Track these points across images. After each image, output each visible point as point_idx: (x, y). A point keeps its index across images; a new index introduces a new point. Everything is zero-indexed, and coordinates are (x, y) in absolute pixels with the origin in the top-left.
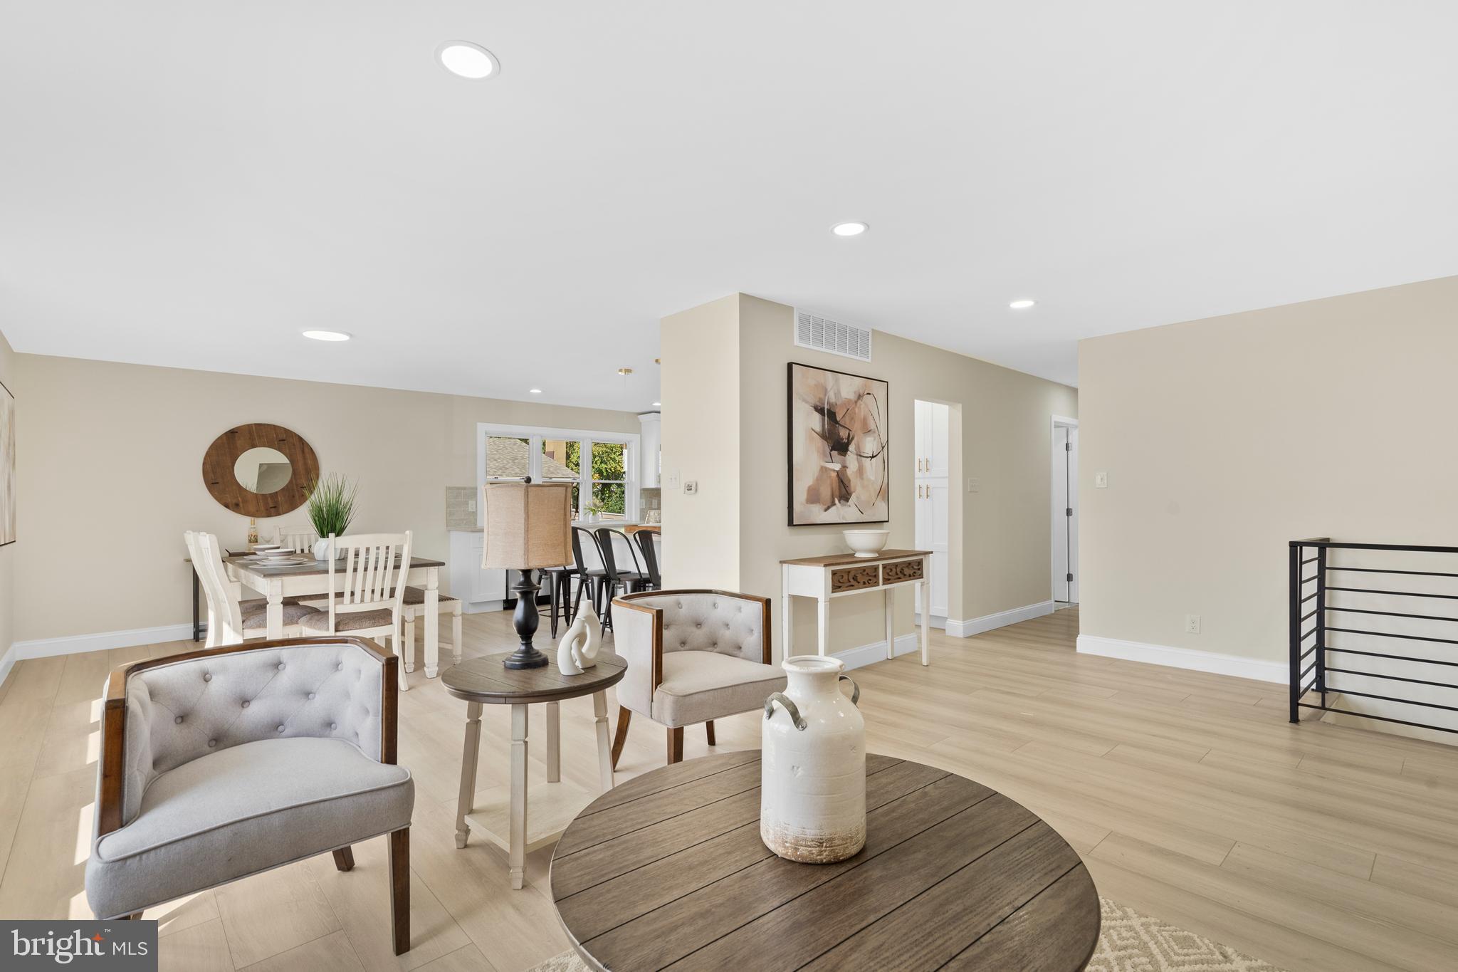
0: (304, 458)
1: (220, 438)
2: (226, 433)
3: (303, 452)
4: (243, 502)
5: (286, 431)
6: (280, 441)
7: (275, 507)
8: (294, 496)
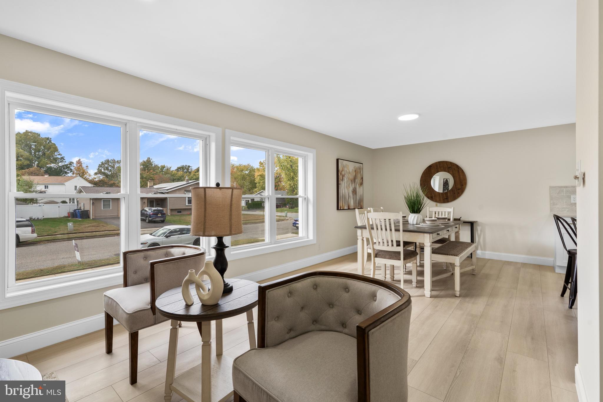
0: (459, 175)
1: (426, 170)
2: (427, 168)
3: (458, 171)
4: (434, 196)
5: (451, 163)
6: (448, 168)
7: (447, 199)
8: (455, 193)
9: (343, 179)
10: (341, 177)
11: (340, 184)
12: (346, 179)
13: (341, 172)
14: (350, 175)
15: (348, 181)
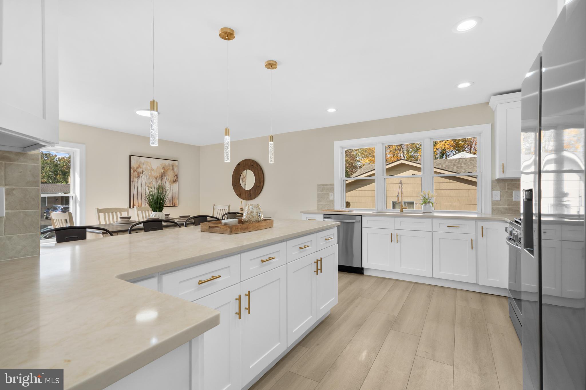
0: (258, 173)
2: (237, 165)
3: (258, 169)
4: (242, 194)
5: (253, 161)
6: (251, 166)
7: (250, 196)
8: (255, 191)
9: (138, 177)
10: (136, 174)
11: (133, 182)
12: (144, 177)
13: (135, 168)
14: (153, 172)
15: (149, 178)
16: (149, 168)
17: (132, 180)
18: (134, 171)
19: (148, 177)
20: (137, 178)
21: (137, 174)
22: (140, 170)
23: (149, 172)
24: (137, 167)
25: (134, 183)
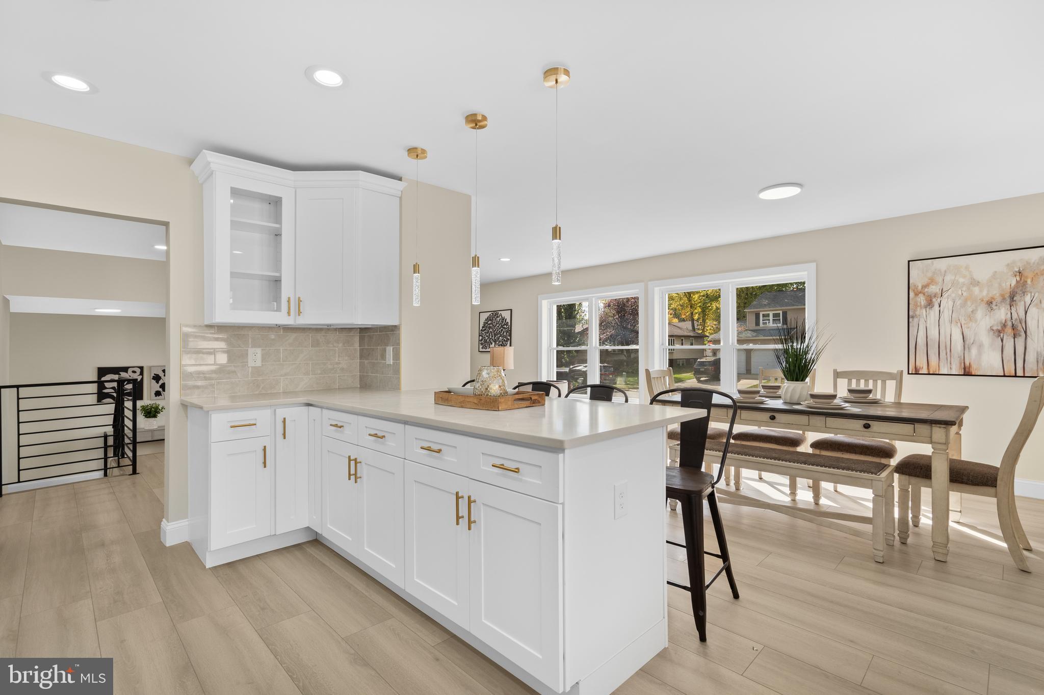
9: (930, 304)
10: (922, 300)
11: (913, 317)
12: (947, 302)
13: (920, 287)
14: (976, 290)
15: (964, 305)
16: (961, 280)
17: (911, 313)
18: (916, 295)
19: (958, 303)
20: (926, 307)
21: (926, 300)
22: (934, 289)
23: (964, 289)
24: (924, 284)
25: (916, 320)
